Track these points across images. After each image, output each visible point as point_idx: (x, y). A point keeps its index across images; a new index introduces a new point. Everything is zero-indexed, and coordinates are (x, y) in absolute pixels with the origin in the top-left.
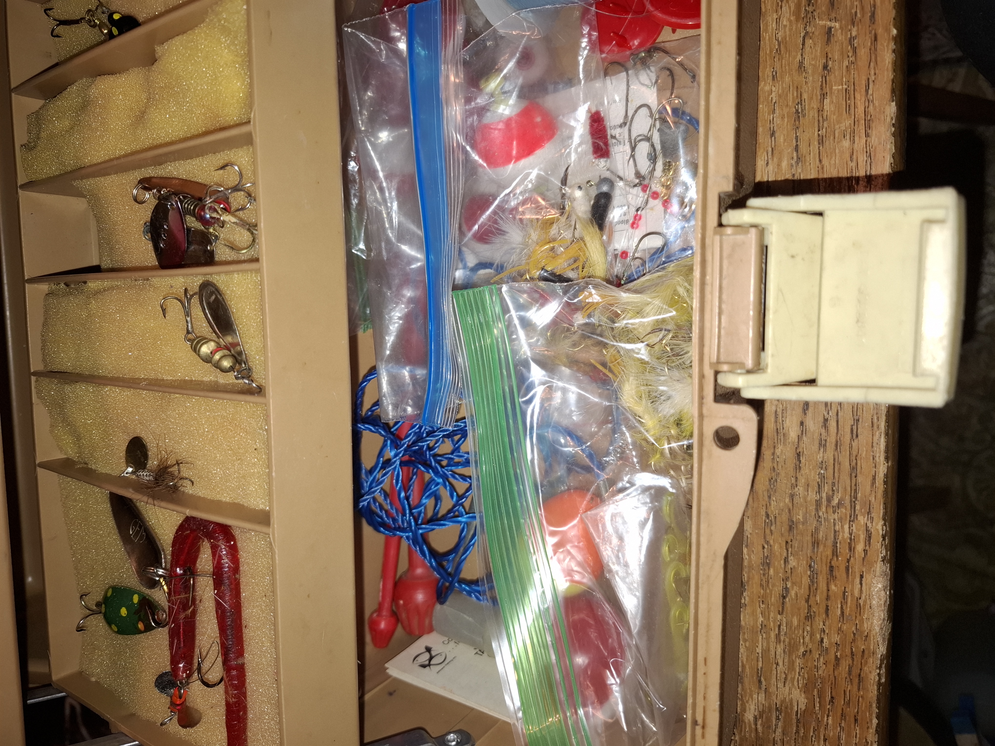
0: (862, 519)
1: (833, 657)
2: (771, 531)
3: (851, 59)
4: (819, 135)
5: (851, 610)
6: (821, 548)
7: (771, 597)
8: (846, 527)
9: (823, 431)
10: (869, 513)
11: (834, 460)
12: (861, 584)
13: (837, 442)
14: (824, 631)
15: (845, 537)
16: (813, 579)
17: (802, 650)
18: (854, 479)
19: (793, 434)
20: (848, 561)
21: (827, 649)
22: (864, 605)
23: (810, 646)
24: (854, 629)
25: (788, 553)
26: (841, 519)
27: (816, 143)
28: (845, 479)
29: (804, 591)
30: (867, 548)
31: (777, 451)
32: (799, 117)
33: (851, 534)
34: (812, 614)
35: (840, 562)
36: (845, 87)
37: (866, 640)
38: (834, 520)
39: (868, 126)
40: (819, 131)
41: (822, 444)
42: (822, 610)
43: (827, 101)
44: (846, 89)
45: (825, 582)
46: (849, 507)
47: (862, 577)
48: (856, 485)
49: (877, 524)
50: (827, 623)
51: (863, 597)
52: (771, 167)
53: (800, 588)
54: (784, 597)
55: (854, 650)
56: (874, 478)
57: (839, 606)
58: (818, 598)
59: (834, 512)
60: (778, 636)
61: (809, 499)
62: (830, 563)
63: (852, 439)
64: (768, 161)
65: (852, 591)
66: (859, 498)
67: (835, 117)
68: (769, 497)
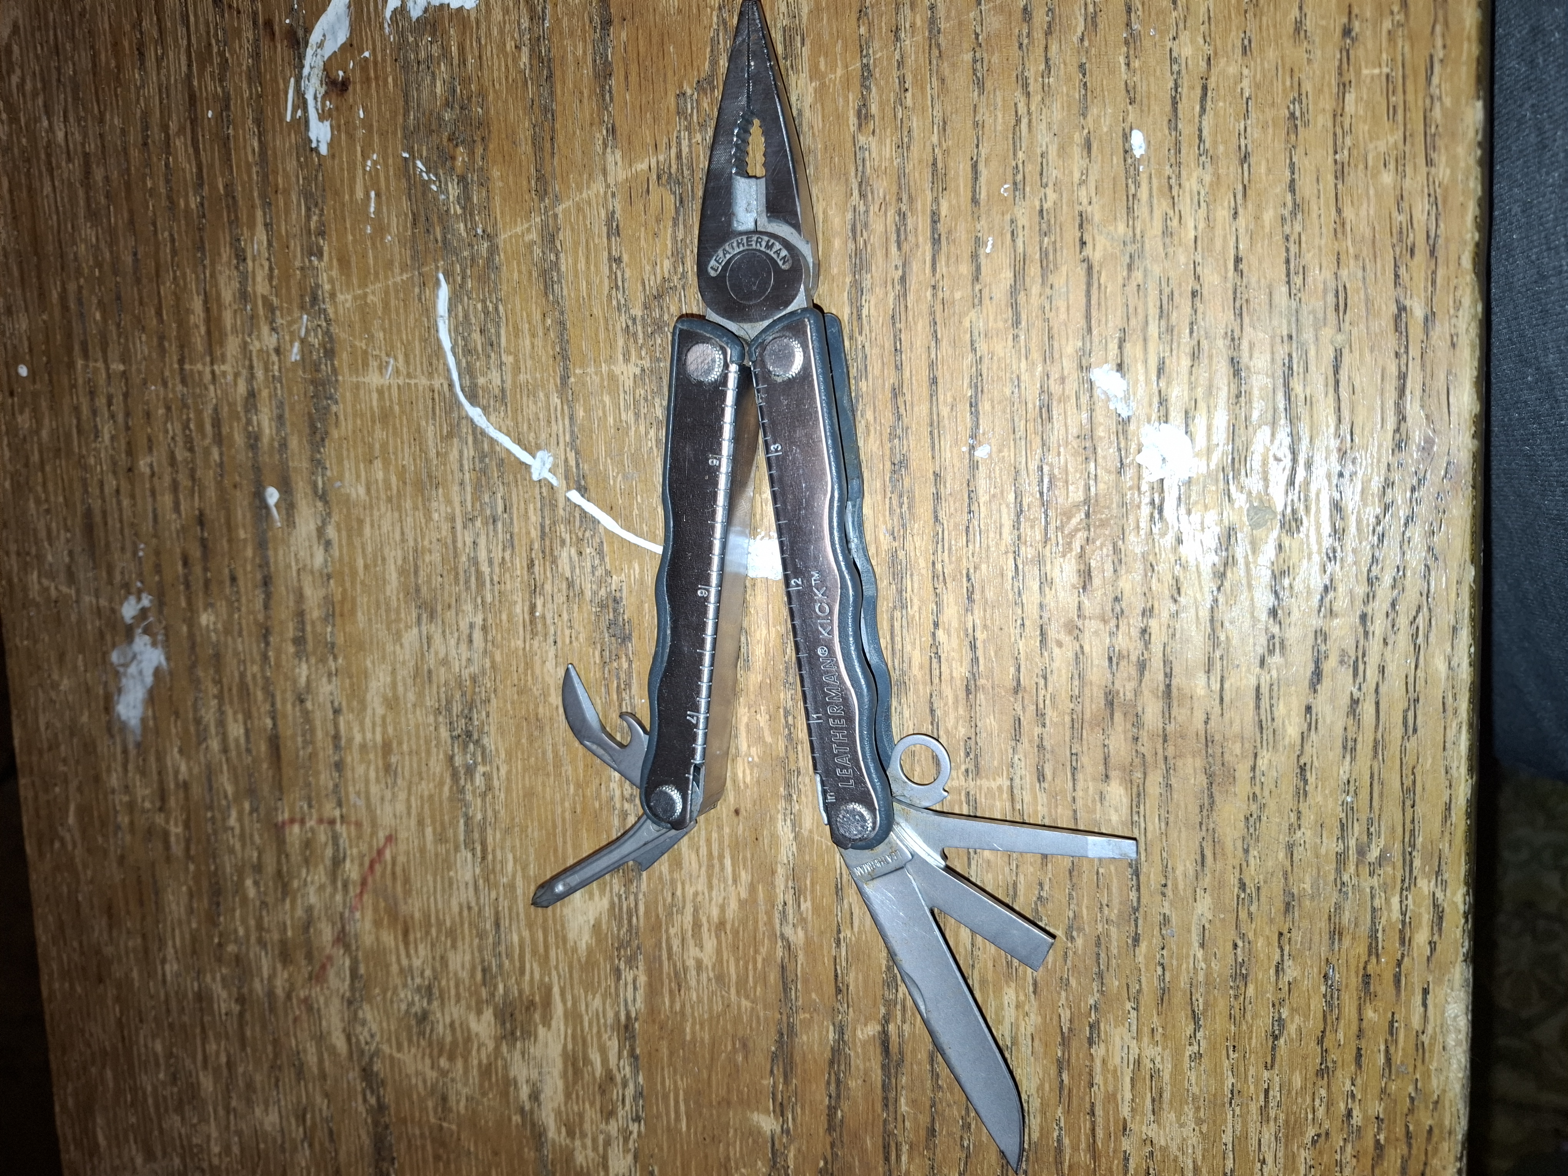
0: (1425, 885)
1: (1371, 1143)
2: (1250, 914)
3: (1397, 18)
4: (1336, 161)
5: (1405, 1055)
6: (1347, 942)
7: (1250, 1038)
8: (1395, 900)
9: (1351, 721)
10: (1438, 873)
11: (1372, 777)
12: (1425, 1005)
13: (1376, 741)
14: (1353, 1096)
15: (1394, 919)
16: (1331, 1000)
17: (1311, 1132)
18: (1408, 812)
19: (1292, 730)
20: (1399, 964)
21: (1359, 1129)
22: (1431, 1045)
23: (1326, 1126)
24: (1411, 1089)
25: (1282, 956)
26: (1385, 887)
27: (1330, 178)
28: (1392, 813)
29: (1314, 1024)
30: (1436, 938)
31: (1260, 762)
32: (1296, 126)
33: (1404, 914)
34: (1330, 1065)
35: (1384, 966)
36: (1385, 70)
37: (1435, 1109)
38: (1372, 888)
39: (1430, 146)
40: (1336, 152)
41: (1349, 748)
42: (1350, 1056)
43: (1350, 98)
44: (1388, 76)
45: (1356, 1004)
46: (1399, 864)
47: (1426, 992)
48: (1413, 821)
49: (1454, 894)
50: (1359, 1081)
51: (1430, 1030)
52: (1241, 221)
53: (1307, 1017)
54: (1276, 1038)
55: (1411, 1128)
56: (1448, 808)
57: (1383, 1048)
58: (1341, 1036)
59: (1371, 874)
60: (1264, 1110)
61: (1323, 851)
62: (1365, 968)
63: (1405, 736)
64: (1236, 208)
65: (1407, 1019)
66: (1419, 845)
67: (1366, 128)
68: (1246, 851)
